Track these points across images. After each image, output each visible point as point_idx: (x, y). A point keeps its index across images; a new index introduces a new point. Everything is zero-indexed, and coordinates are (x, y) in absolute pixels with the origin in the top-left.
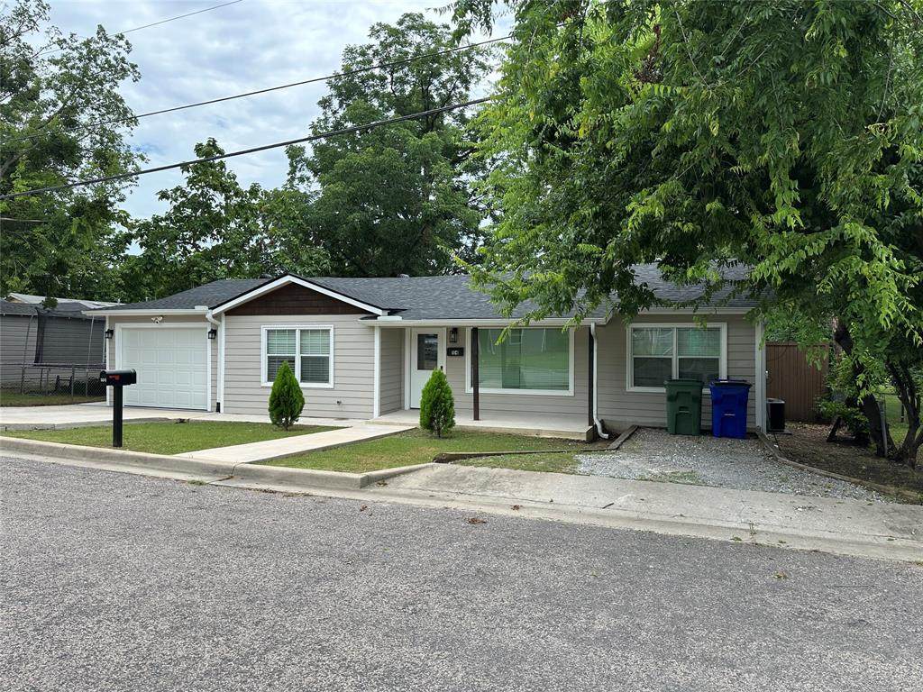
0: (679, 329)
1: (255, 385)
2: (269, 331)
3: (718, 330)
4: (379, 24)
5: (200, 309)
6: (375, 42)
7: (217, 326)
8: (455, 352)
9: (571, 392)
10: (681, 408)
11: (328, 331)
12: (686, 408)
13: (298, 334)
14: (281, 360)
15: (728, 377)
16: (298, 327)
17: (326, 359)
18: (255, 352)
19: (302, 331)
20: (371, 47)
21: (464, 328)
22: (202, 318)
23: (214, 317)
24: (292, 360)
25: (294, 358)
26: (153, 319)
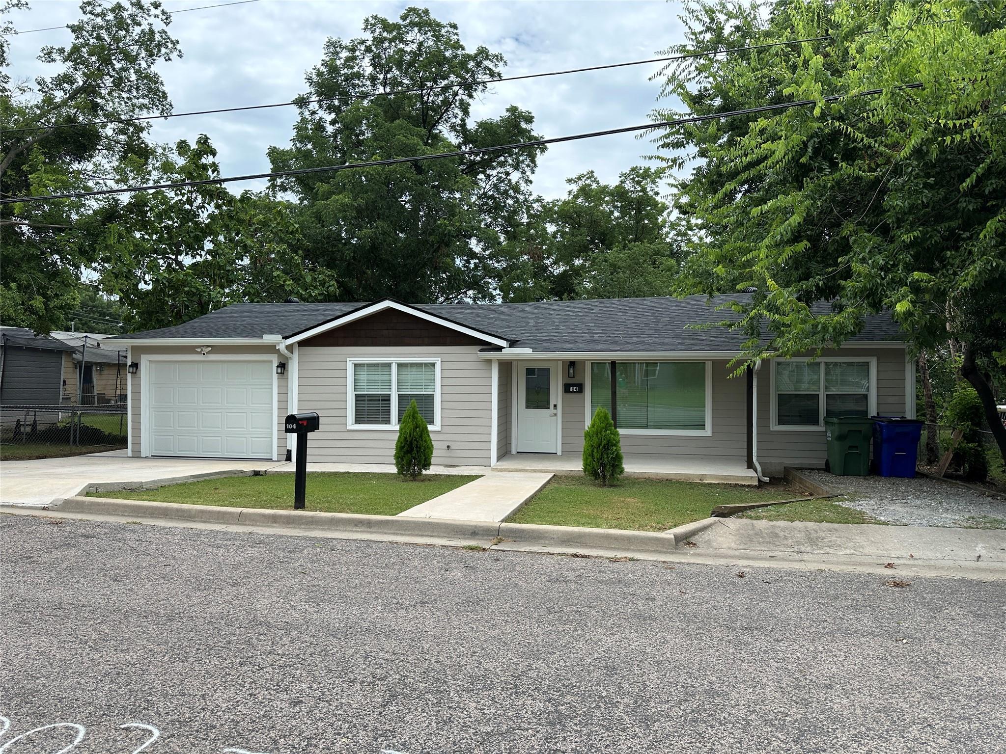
0: (827, 364)
1: (341, 428)
2: (356, 365)
3: (867, 364)
4: (375, 17)
5: (269, 339)
6: (368, 36)
7: (287, 359)
8: (574, 389)
9: (708, 432)
10: (850, 447)
11: (433, 365)
12: (856, 447)
13: (394, 368)
14: (372, 398)
15: (878, 413)
16: (394, 361)
17: (431, 398)
18: (341, 389)
19: (400, 365)
20: (363, 42)
21: (583, 362)
22: (271, 349)
23: (287, 347)
24: (387, 399)
25: (389, 396)
26: (199, 350)
